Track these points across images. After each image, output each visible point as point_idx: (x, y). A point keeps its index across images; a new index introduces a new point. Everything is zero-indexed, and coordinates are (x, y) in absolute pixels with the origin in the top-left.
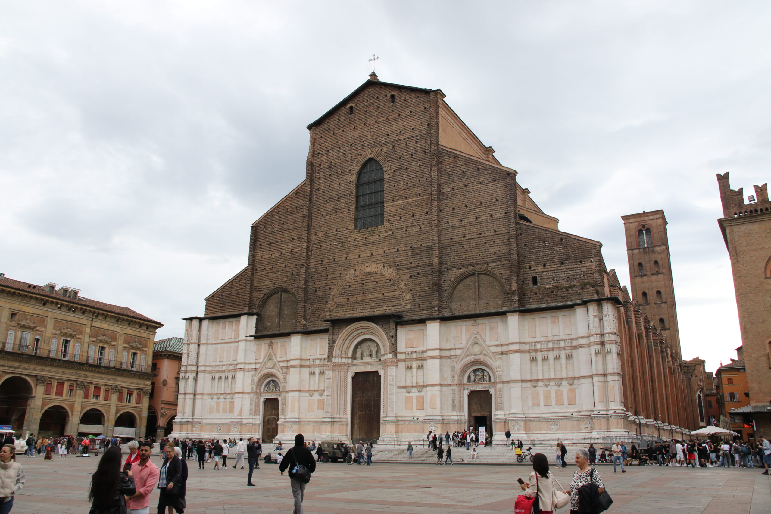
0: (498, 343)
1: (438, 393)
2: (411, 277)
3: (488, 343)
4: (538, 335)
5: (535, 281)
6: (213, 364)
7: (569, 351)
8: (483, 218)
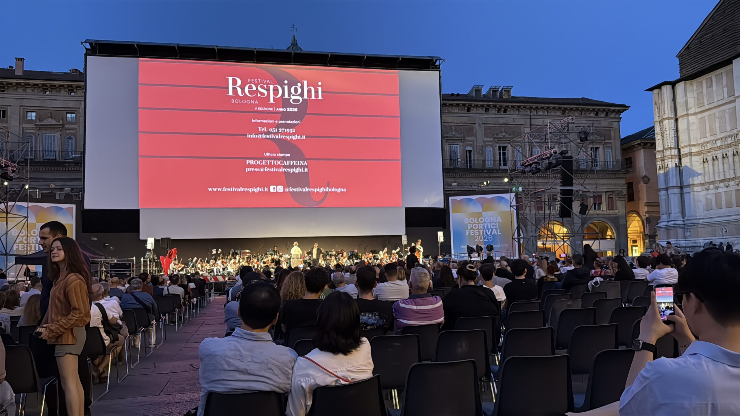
6: (702, 141)
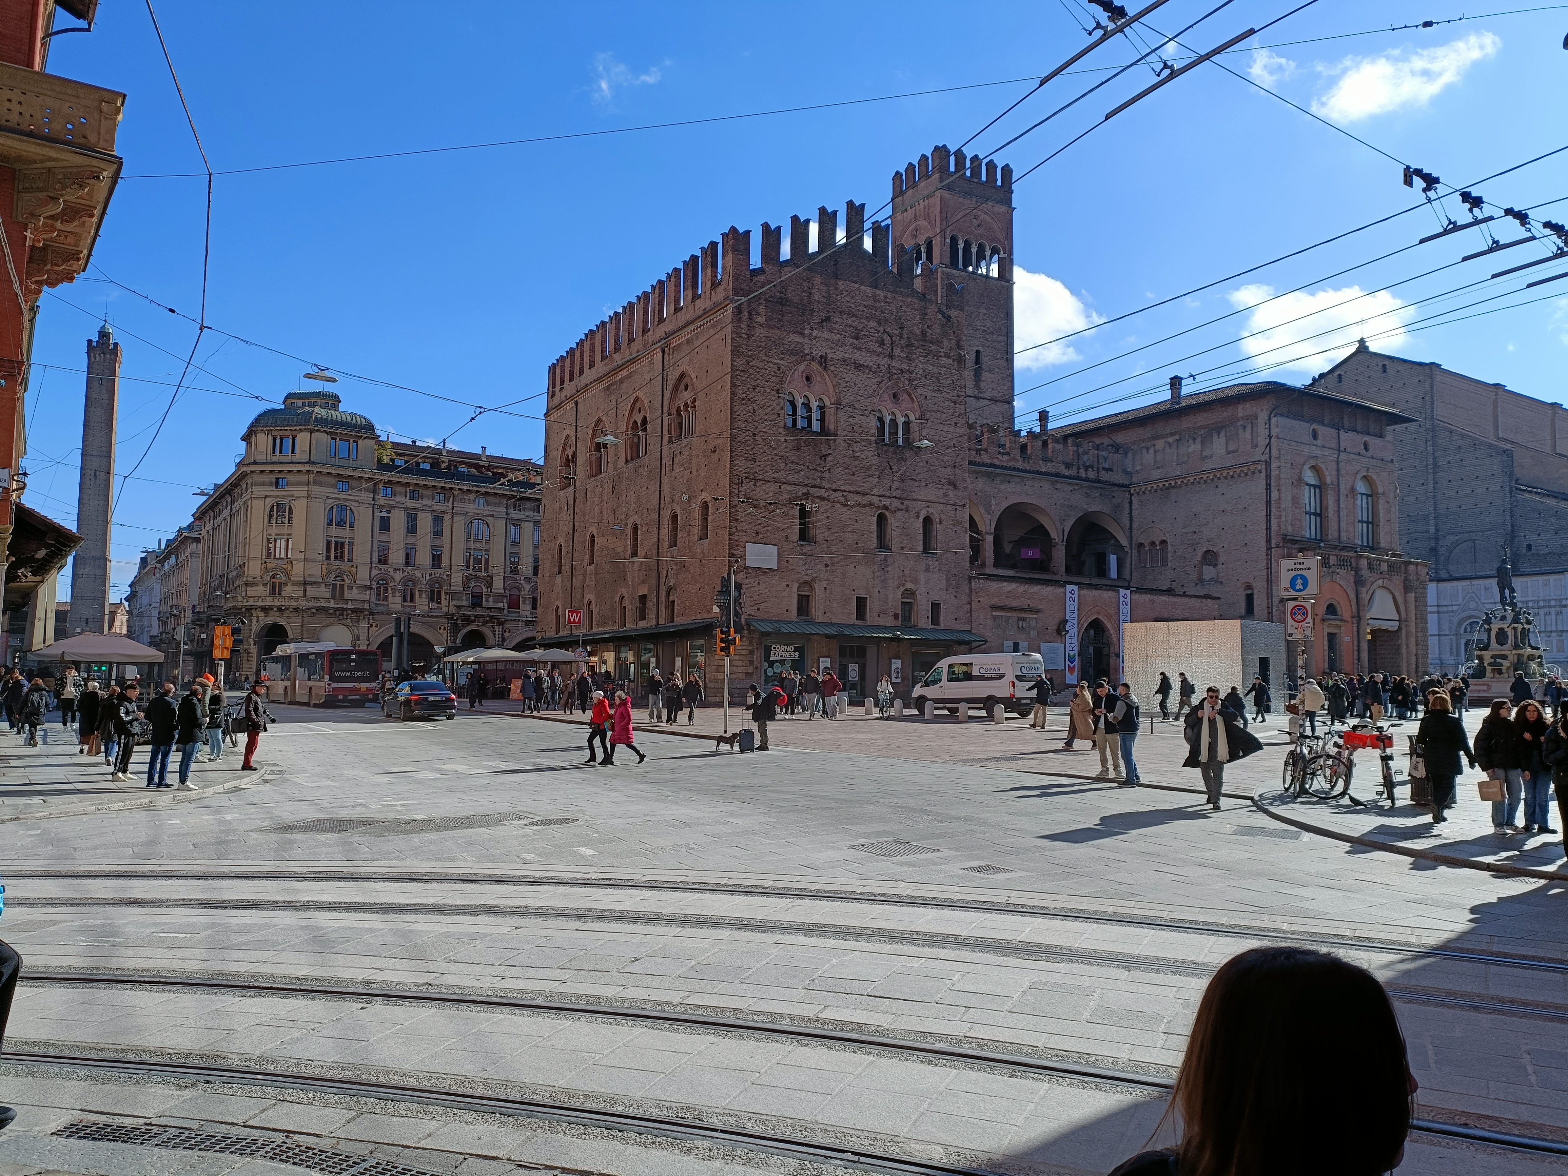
0: (1492, 601)
1: (1437, 642)
2: (1408, 542)
3: (1483, 601)
4: (1530, 595)
5: (1529, 547)
7: (1558, 609)
8: (1479, 491)
